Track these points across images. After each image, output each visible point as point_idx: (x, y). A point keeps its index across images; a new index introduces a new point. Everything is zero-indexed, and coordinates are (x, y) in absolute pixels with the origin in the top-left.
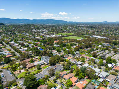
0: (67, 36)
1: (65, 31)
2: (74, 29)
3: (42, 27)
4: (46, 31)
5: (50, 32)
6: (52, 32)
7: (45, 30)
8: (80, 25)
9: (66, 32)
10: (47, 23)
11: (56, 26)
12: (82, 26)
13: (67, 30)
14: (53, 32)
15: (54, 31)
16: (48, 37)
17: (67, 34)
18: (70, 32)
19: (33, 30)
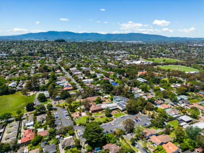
0: (165, 65)
1: (161, 56)
2: (179, 51)
3: (120, 47)
4: (125, 53)
5: (132, 56)
6: (135, 56)
7: (123, 52)
8: (195, 45)
9: (163, 57)
10: (129, 41)
11: (144, 45)
12: (199, 47)
13: (165, 53)
14: (138, 56)
15: (139, 54)
16: (128, 63)
17: (164, 61)
18: (171, 58)
19: (105, 52)
